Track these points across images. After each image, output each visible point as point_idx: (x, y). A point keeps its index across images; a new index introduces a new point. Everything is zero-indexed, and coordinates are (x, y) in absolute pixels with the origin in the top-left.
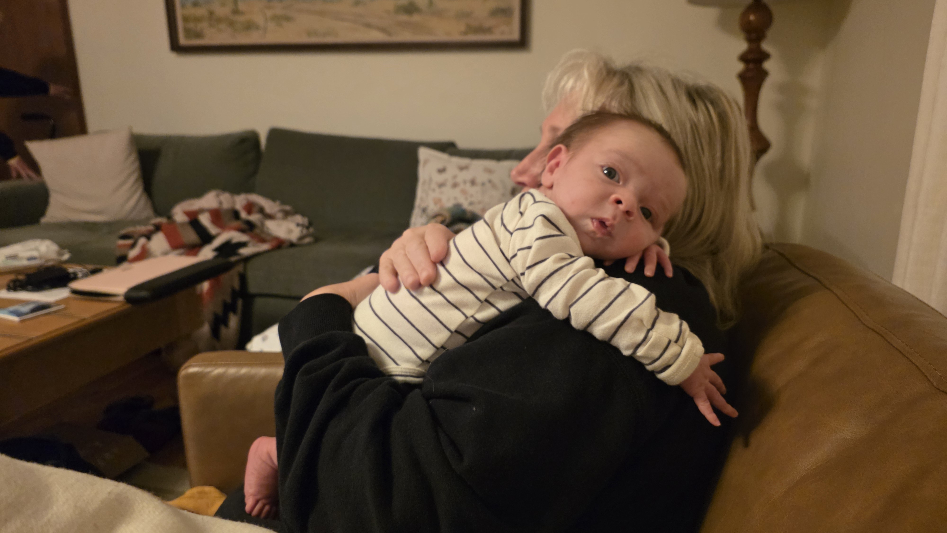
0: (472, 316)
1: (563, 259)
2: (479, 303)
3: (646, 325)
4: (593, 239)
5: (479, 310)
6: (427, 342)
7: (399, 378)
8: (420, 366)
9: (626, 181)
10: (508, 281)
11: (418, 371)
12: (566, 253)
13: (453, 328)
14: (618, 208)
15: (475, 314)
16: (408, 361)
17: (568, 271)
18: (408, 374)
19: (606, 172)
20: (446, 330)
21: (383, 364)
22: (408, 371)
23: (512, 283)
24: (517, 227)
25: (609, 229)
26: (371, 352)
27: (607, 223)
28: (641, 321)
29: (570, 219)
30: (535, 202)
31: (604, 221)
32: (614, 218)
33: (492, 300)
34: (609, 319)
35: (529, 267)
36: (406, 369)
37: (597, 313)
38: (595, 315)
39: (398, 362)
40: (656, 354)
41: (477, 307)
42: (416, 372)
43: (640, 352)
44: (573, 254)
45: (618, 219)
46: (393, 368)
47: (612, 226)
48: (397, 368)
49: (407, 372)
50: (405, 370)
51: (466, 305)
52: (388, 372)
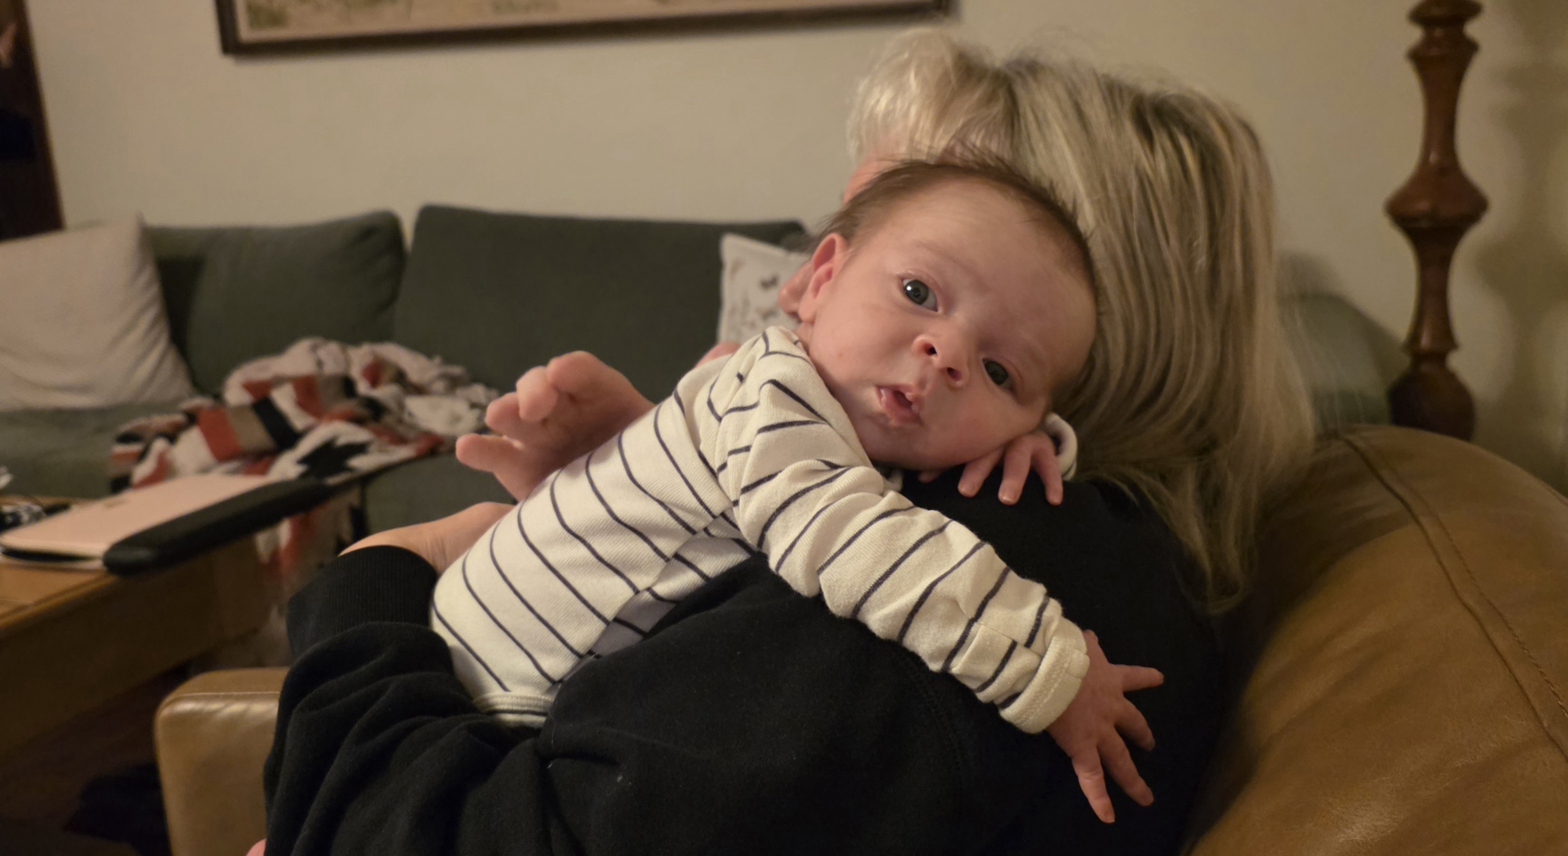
0: (649, 589)
1: (815, 472)
2: (662, 561)
3: (965, 612)
4: (885, 429)
5: (664, 576)
6: (559, 644)
7: (510, 717)
8: (549, 691)
9: (950, 305)
10: (714, 517)
11: (547, 702)
12: (818, 460)
13: (609, 614)
14: (929, 363)
15: (654, 584)
16: (525, 681)
17: (818, 498)
18: (526, 708)
19: (909, 288)
20: (596, 618)
21: (480, 689)
22: (524, 702)
23: (721, 519)
24: (731, 406)
25: (915, 407)
26: (457, 663)
27: (909, 395)
28: (954, 602)
29: (834, 389)
30: (768, 353)
31: (902, 390)
32: (922, 384)
33: (688, 555)
34: (891, 597)
35: (747, 489)
36: (522, 698)
37: (868, 586)
38: (864, 591)
39: (507, 684)
40: (988, 670)
41: (658, 571)
42: (542, 703)
43: (957, 667)
44: (835, 461)
45: (929, 387)
46: (496, 696)
47: (918, 400)
48: (504, 696)
49: (523, 706)
50: (519, 701)
51: (636, 566)
52: (490, 706)
